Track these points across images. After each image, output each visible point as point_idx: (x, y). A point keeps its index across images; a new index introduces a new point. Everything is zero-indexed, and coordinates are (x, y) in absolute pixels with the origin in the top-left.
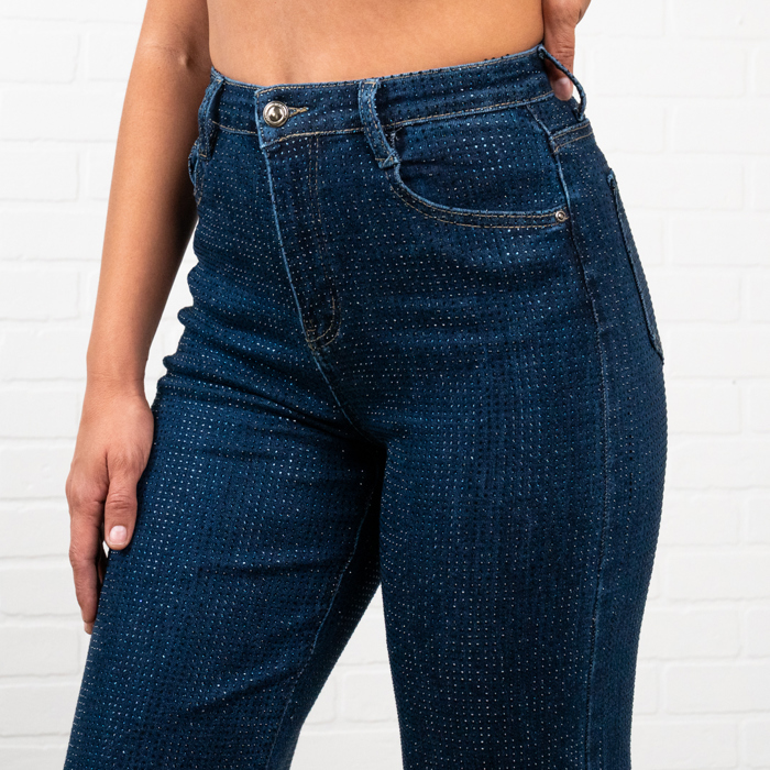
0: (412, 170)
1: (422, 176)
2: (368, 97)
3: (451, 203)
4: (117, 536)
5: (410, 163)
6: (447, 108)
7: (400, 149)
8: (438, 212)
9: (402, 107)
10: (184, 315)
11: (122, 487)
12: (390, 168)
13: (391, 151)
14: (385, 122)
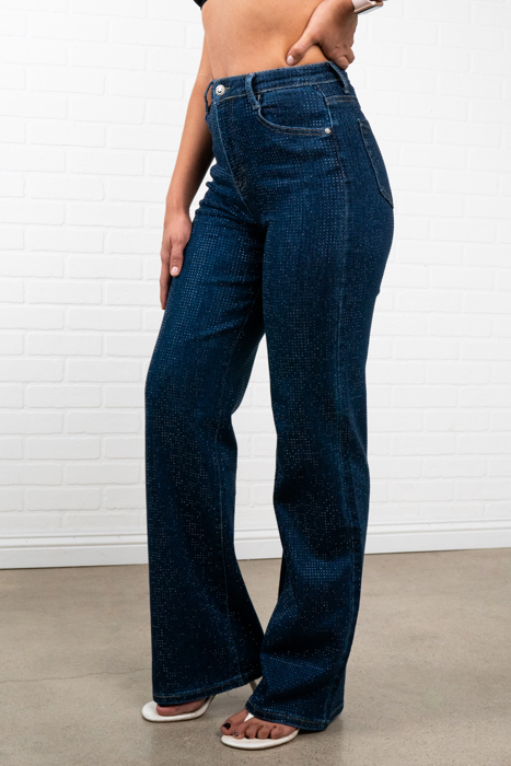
0: (265, 111)
5: (266, 107)
6: (280, 85)
8: (276, 128)
9: (262, 85)
12: (257, 110)
13: (257, 102)
14: (256, 91)
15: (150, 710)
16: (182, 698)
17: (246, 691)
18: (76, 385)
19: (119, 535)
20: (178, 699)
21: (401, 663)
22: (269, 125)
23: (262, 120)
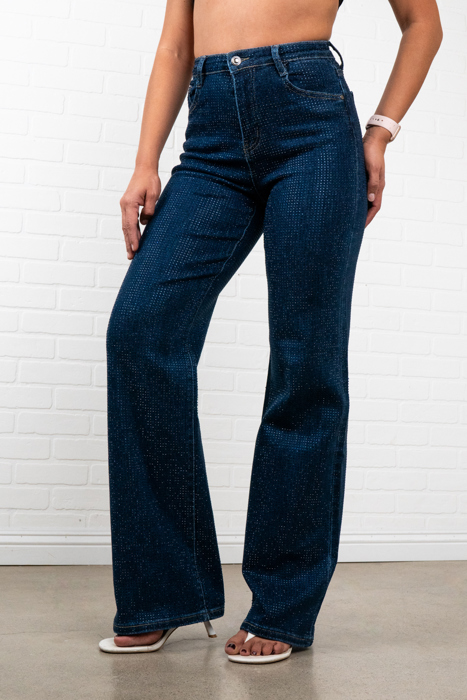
0: (293, 77)
1: (296, 79)
2: (275, 51)
5: (292, 74)
8: (302, 92)
9: (288, 55)
12: (285, 76)
13: (285, 70)
14: (282, 60)
22: (295, 89)
23: (289, 85)
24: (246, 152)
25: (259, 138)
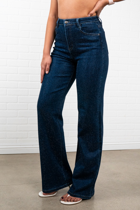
1: (84, 29)
2: (77, 20)
3: (87, 32)
4: (47, 72)
5: (82, 28)
7: (81, 26)
8: (85, 33)
9: (81, 22)
10: (53, 48)
11: (48, 67)
13: (80, 26)
14: (79, 23)
15: (41, 194)
16: (51, 191)
17: (67, 188)
18: (21, 103)
19: (33, 145)
20: (50, 191)
21: (111, 181)
22: (83, 33)
23: (81, 31)
24: (69, 50)
25: (73, 46)
